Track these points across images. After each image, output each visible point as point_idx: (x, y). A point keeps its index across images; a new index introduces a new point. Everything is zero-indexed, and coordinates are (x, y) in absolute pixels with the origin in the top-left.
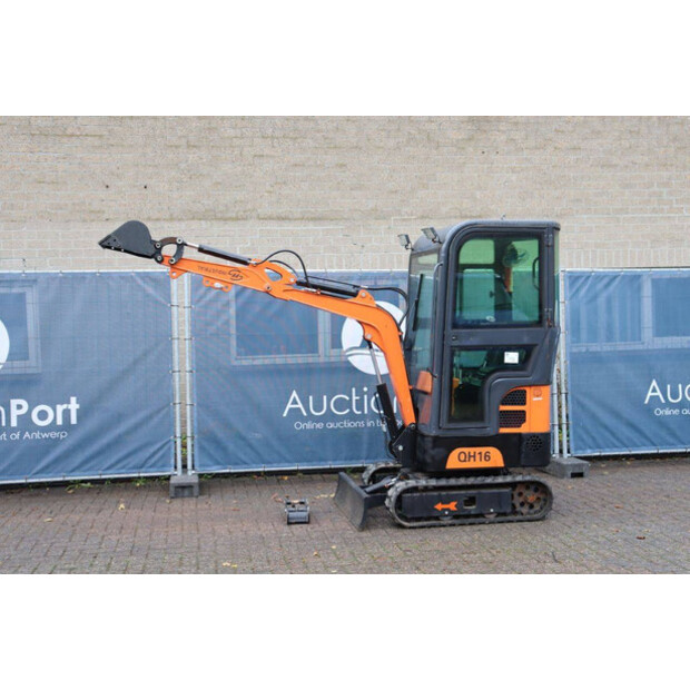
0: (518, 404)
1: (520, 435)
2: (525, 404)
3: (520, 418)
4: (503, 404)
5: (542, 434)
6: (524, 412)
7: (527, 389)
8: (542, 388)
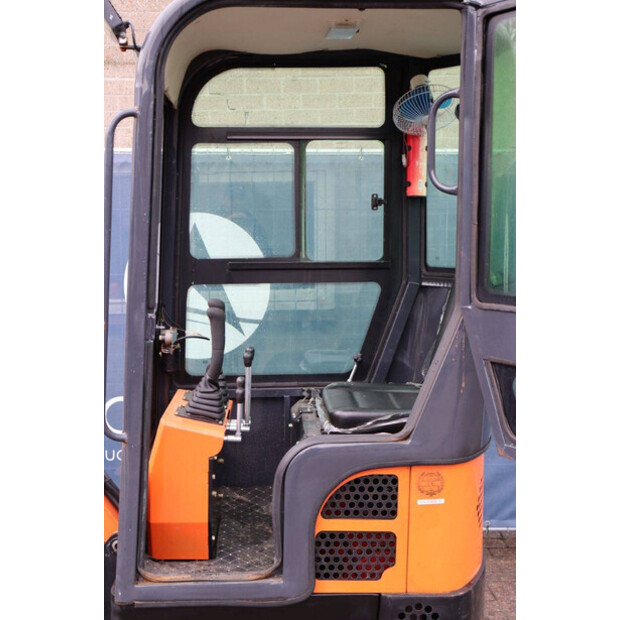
0: (375, 515)
1: (378, 599)
2: (394, 514)
3: (381, 552)
4: (327, 514)
5: (443, 601)
6: (389, 539)
7: (402, 475)
8: (445, 471)
